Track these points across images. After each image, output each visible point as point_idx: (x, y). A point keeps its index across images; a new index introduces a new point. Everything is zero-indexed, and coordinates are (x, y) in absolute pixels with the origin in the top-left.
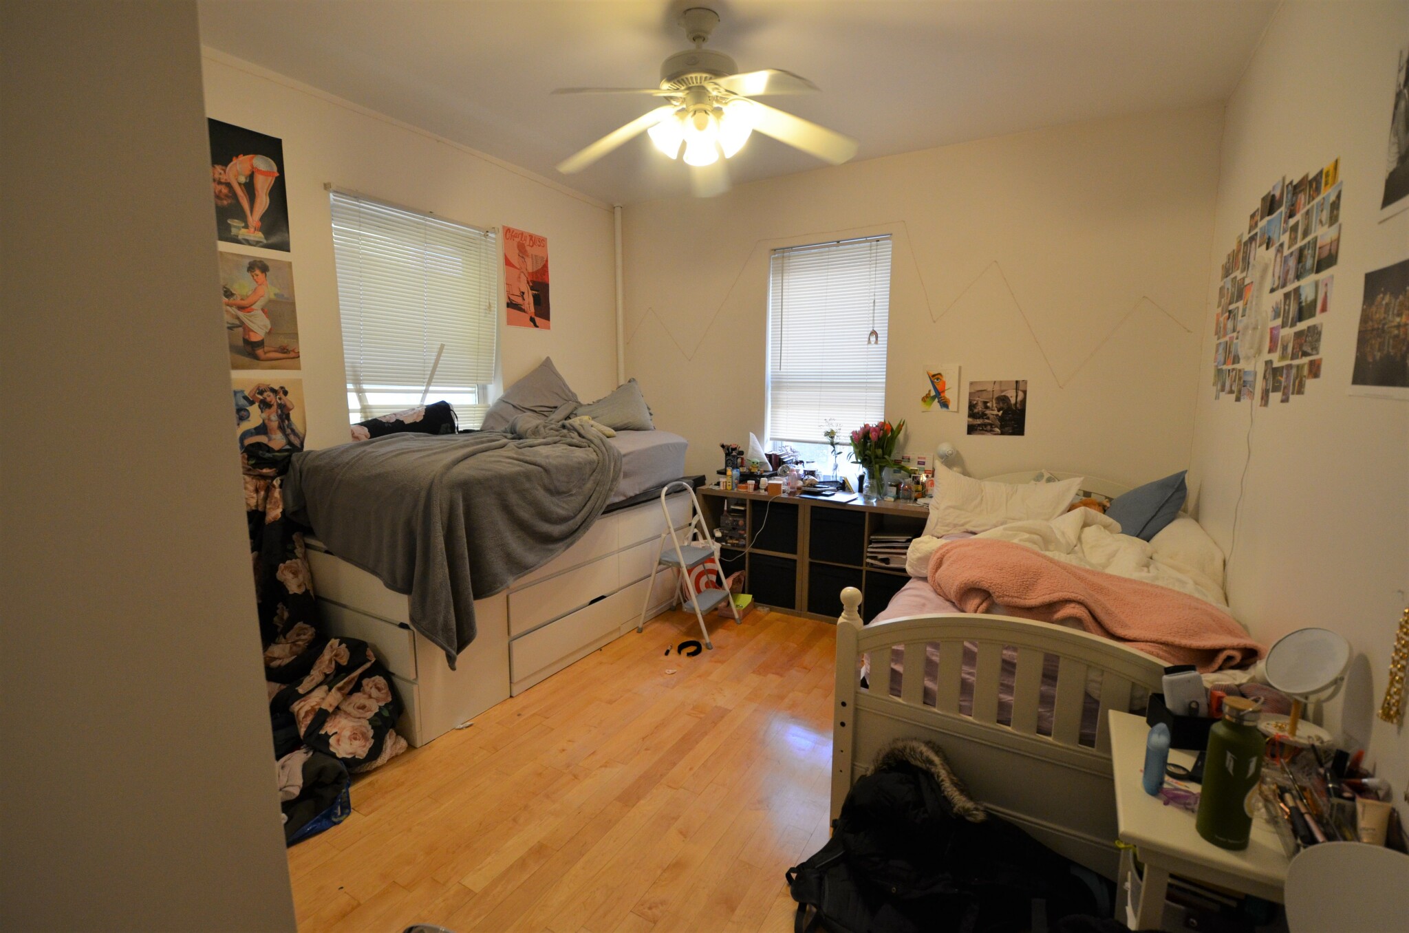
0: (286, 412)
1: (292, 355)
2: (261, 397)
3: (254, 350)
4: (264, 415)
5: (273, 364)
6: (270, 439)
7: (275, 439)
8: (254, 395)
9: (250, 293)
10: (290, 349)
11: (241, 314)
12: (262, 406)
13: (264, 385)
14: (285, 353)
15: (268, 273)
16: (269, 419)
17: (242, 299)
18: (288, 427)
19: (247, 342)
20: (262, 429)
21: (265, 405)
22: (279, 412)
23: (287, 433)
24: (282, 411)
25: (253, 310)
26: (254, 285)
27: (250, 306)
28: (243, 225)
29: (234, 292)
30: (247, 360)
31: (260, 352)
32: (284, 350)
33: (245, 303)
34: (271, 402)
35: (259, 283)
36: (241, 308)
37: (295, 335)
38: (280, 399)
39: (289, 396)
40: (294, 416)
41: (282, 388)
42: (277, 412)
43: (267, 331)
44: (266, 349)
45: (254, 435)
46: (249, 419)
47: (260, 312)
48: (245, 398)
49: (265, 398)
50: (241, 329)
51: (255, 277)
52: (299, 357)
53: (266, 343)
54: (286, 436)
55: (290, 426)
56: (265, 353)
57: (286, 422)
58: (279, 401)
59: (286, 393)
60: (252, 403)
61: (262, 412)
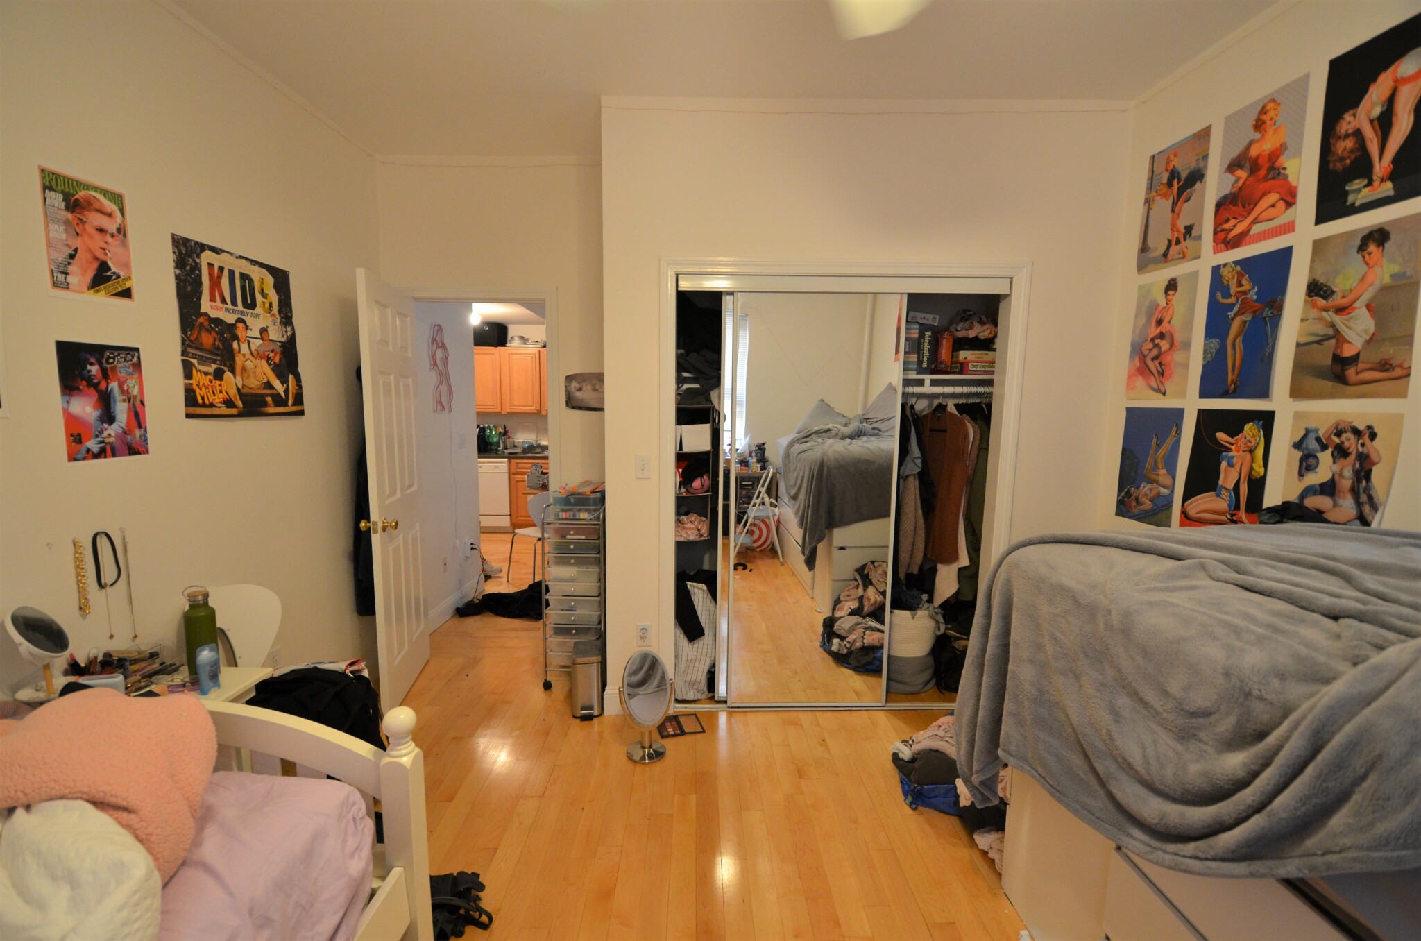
0: (1368, 468)
1: (1398, 372)
2: (1337, 440)
3: (1343, 370)
4: (1336, 468)
5: (1365, 388)
6: (1335, 505)
7: (1342, 506)
8: (1330, 436)
9: (1355, 284)
10: (1394, 363)
11: (1338, 319)
12: (1336, 453)
13: (1344, 422)
14: (1386, 370)
15: (1387, 245)
16: (1341, 475)
17: (1343, 297)
18: (1364, 492)
19: (1337, 359)
20: (1329, 488)
21: (1341, 452)
22: (1357, 465)
23: (1361, 500)
24: (1361, 464)
25: (1355, 308)
26: (1365, 268)
27: (1351, 305)
28: (1365, 182)
29: (1334, 289)
30: (1329, 385)
31: (1351, 373)
32: (1385, 366)
33: (1345, 302)
34: (1348, 448)
35: (1370, 266)
36: (1340, 310)
37: (1409, 339)
38: (1363, 445)
39: (1376, 443)
40: (1377, 474)
41: (1369, 427)
42: (1354, 464)
43: (1368, 338)
44: (1360, 366)
45: (1318, 495)
46: (1317, 470)
47: (1364, 310)
48: (1318, 440)
49: (1343, 442)
50: (1333, 341)
51: (1367, 257)
52: (1409, 375)
53: (1361, 359)
54: (1359, 504)
55: (1367, 490)
56: (1357, 373)
57: (1364, 482)
58: (1361, 449)
59: (1373, 436)
60: (1324, 447)
61: (1334, 462)
